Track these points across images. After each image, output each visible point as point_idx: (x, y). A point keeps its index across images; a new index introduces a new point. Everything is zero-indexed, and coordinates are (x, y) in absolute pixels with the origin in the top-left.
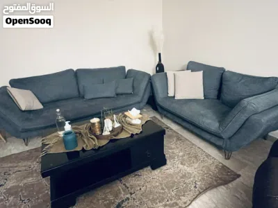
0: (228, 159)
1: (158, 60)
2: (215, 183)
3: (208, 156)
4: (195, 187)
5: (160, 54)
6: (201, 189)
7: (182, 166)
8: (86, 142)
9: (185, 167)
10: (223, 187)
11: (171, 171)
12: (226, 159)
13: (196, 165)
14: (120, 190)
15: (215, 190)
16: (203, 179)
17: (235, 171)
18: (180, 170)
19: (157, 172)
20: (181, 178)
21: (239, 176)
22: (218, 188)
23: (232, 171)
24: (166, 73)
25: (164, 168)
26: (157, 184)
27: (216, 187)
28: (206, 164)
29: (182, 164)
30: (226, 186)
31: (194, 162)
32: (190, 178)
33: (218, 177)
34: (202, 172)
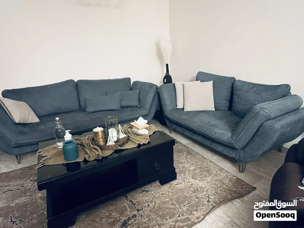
0: (243, 172)
1: (165, 71)
2: (230, 197)
3: (221, 169)
4: (208, 201)
5: (167, 65)
6: (215, 203)
7: (193, 180)
8: (89, 153)
9: (197, 181)
10: (238, 200)
11: (182, 186)
12: (240, 172)
13: (209, 179)
14: (126, 207)
15: (230, 203)
16: (217, 193)
17: (251, 184)
18: (192, 185)
19: (166, 187)
20: (193, 192)
21: (255, 188)
22: (233, 201)
23: (248, 184)
24: (174, 84)
25: (174, 182)
26: (167, 200)
27: (230, 200)
28: (219, 178)
29: (193, 178)
30: (241, 199)
31: (206, 176)
32: (203, 192)
33: (232, 190)
34: (215, 186)
